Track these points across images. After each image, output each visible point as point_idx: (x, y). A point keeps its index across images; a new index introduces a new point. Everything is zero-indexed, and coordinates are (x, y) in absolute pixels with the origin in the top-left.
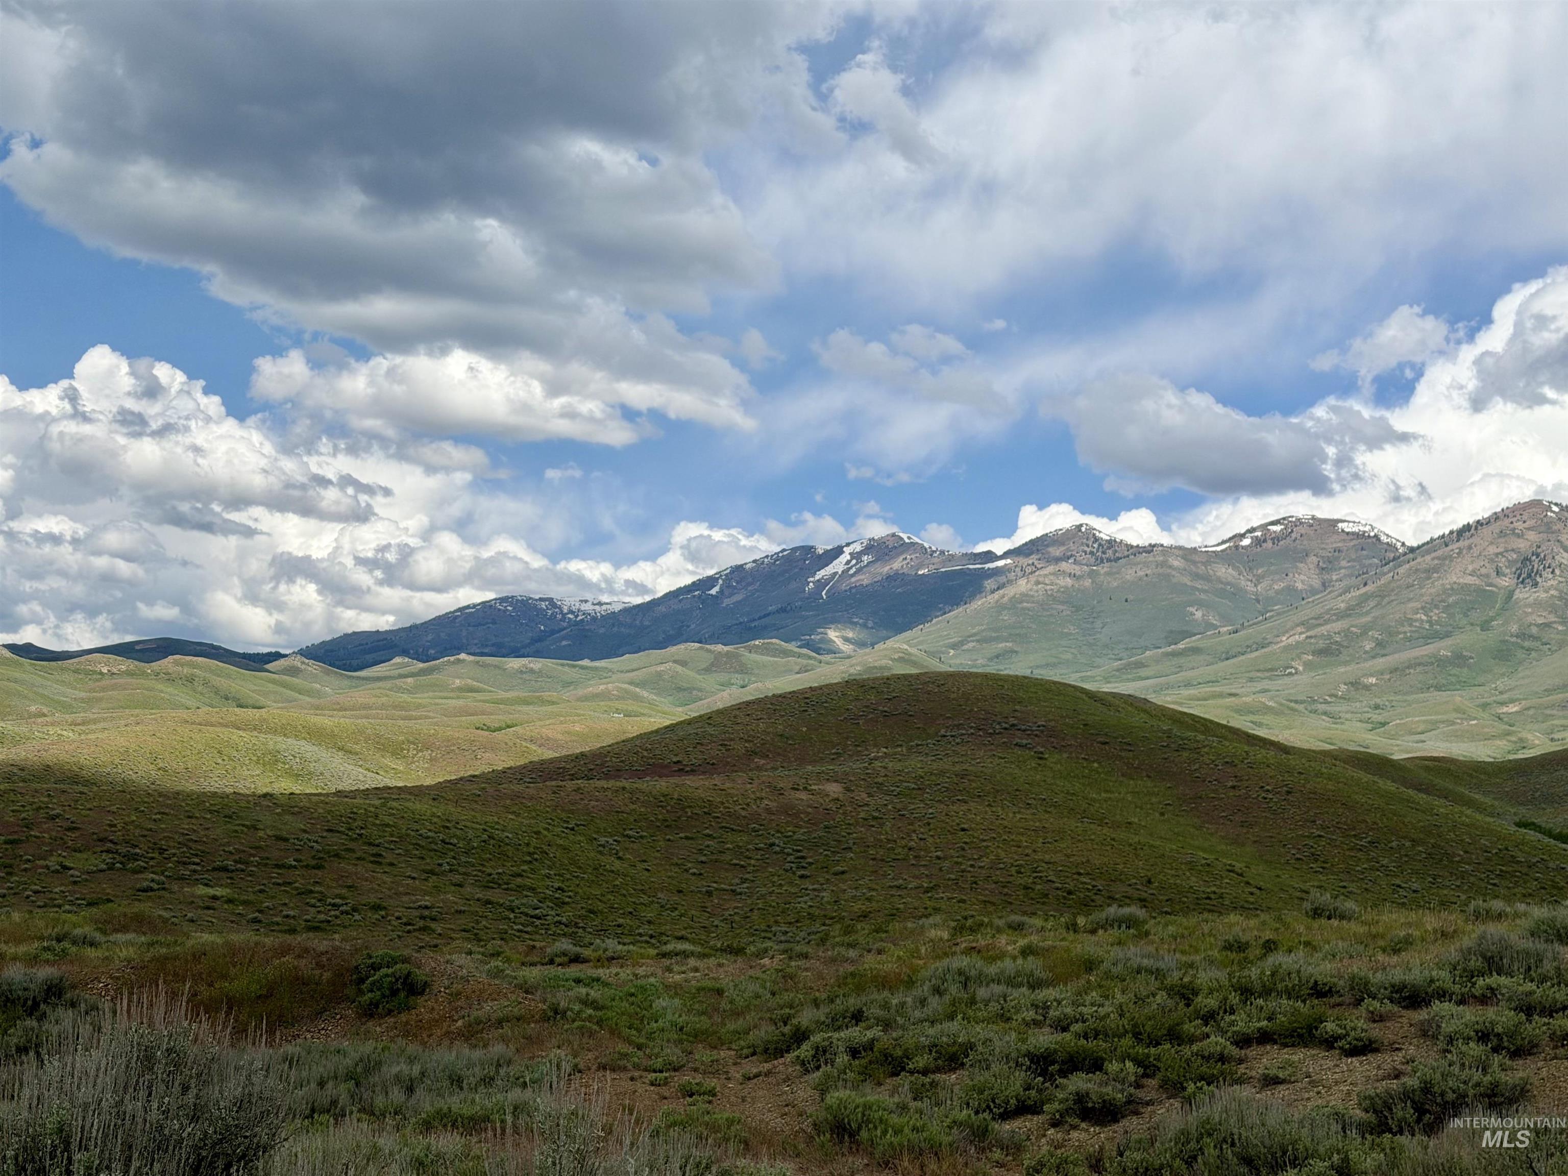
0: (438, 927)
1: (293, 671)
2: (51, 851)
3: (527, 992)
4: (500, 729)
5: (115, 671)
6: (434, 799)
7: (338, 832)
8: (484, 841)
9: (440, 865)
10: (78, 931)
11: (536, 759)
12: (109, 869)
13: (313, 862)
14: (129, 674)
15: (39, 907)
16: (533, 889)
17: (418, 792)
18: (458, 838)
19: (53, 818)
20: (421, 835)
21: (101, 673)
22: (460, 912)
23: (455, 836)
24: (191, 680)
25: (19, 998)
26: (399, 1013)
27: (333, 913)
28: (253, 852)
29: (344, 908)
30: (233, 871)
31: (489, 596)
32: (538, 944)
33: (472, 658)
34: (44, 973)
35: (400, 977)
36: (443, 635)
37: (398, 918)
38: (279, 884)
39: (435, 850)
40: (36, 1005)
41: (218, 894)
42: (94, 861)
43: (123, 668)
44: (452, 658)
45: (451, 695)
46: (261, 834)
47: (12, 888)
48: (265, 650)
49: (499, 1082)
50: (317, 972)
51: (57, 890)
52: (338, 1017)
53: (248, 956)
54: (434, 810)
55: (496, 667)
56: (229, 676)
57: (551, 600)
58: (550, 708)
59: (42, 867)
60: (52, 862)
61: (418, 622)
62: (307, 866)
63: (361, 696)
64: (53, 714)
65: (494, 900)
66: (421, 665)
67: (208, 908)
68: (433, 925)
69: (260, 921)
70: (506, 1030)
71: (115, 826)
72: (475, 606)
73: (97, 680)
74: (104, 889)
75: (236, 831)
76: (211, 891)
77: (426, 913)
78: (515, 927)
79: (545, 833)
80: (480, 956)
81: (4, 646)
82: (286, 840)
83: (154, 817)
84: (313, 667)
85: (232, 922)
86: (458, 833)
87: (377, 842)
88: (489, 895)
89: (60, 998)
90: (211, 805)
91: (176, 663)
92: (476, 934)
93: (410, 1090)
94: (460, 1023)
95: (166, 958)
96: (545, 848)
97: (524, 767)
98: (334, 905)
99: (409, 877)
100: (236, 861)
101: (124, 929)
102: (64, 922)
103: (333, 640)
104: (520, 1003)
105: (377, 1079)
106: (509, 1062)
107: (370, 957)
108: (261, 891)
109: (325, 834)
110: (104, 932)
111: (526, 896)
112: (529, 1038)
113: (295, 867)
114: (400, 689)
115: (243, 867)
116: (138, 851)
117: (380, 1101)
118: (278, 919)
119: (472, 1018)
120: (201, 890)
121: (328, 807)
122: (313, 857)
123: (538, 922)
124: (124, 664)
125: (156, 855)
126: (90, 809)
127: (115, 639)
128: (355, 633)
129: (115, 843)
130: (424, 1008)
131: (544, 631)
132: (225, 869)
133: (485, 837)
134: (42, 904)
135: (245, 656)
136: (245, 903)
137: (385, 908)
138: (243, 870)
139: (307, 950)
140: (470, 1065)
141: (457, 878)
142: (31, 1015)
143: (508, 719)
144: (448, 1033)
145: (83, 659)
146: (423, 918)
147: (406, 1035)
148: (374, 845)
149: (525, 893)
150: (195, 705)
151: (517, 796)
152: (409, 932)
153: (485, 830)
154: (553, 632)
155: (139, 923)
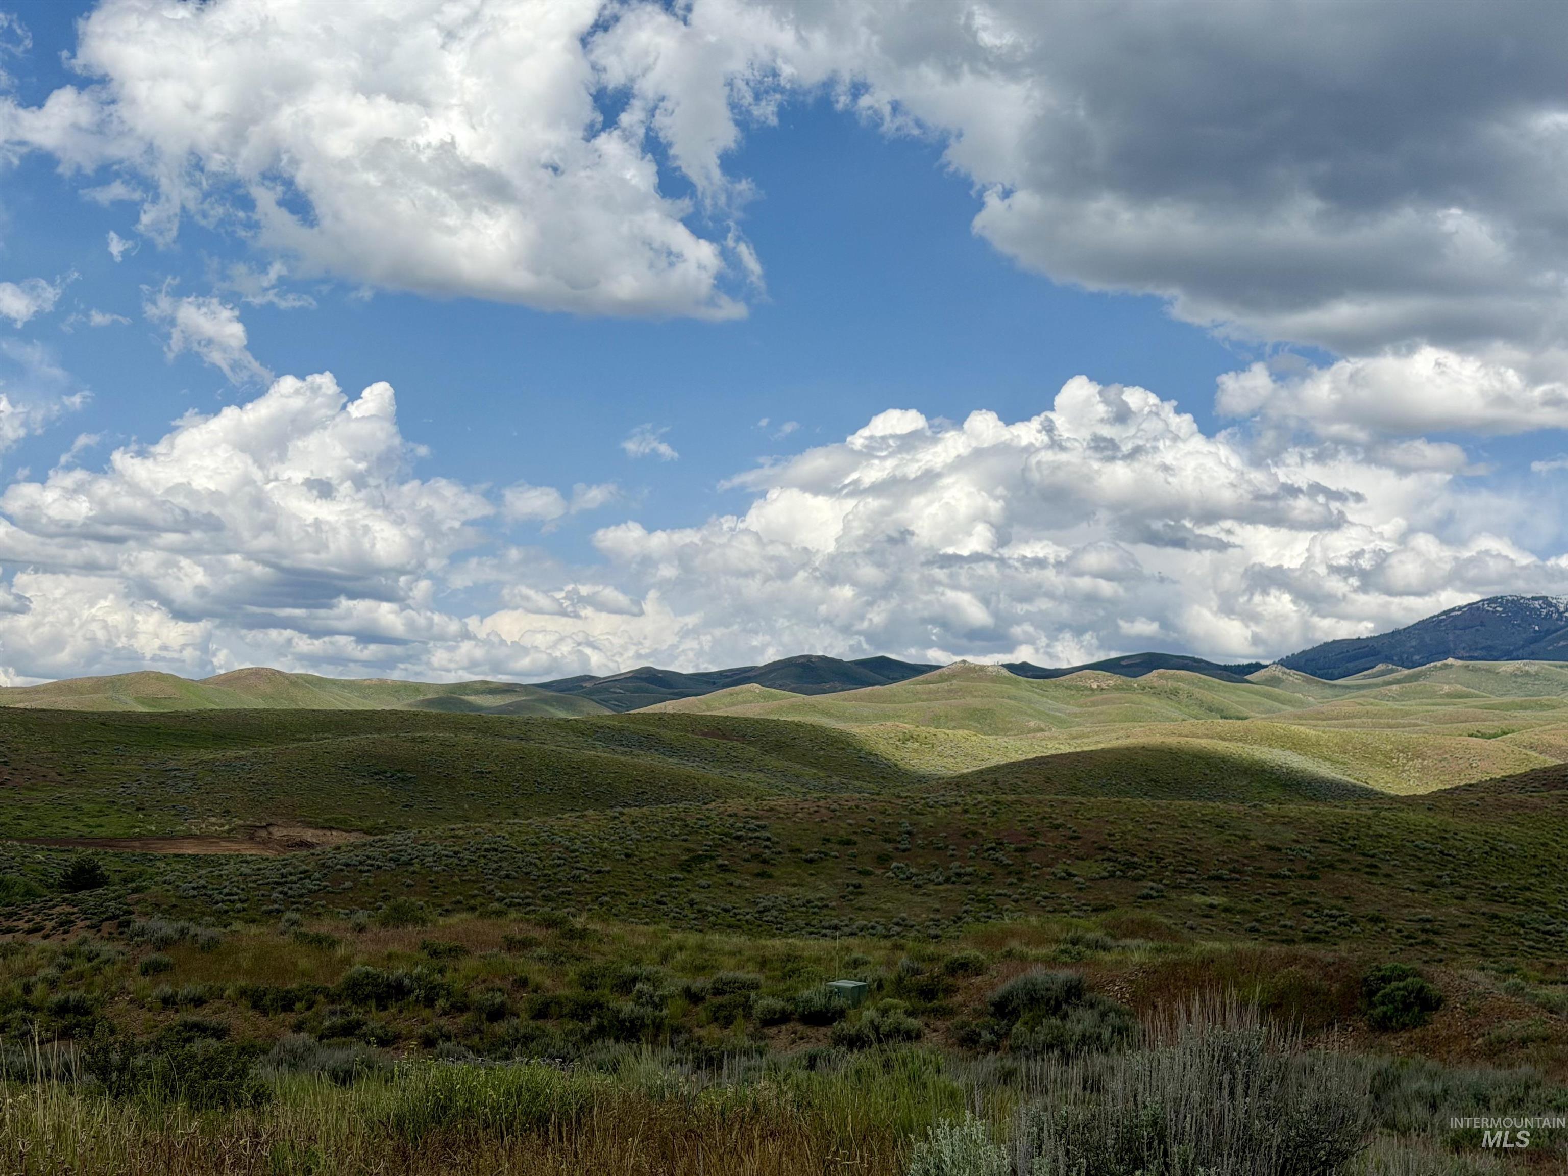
0: (1442, 941)
1: (1273, 681)
2: (1057, 858)
3: (1551, 1012)
4: (1495, 736)
5: (1104, 686)
6: (1429, 809)
7: (1330, 842)
8: (1486, 853)
9: (1440, 877)
10: (1090, 936)
11: (1538, 767)
12: (1111, 876)
13: (1308, 873)
14: (1117, 688)
15: (1050, 912)
16: (1544, 904)
17: (1411, 802)
18: (1457, 849)
19: (1057, 827)
20: (1417, 846)
21: (1092, 689)
22: (1463, 926)
23: (1454, 847)
24: (1175, 692)
25: (1042, 997)
26: (1415, 1027)
27: (1330, 924)
28: (1246, 861)
29: (1342, 919)
30: (1228, 880)
31: (1474, 598)
32: (1557, 962)
33: (1460, 662)
34: (1064, 974)
35: (1412, 991)
36: (1427, 639)
37: (1399, 931)
38: (1274, 894)
39: (1433, 862)
40: (1058, 1006)
41: (1216, 903)
42: (1096, 868)
43: (1111, 683)
44: (1439, 664)
45: (1439, 701)
46: (1253, 843)
47: (1023, 894)
48: (1245, 662)
49: (1530, 1104)
50: (1325, 983)
51: (1063, 896)
52: (1350, 1029)
53: (1255, 965)
54: (1431, 821)
55: (1488, 671)
56: (1210, 688)
57: (1544, 598)
58: (1549, 713)
59: (1048, 874)
60: (1059, 869)
61: (1401, 628)
62: (1302, 877)
63: (1346, 704)
64: (1050, 729)
65: (1501, 914)
66: (1406, 672)
67: (1207, 916)
68: (1437, 939)
69: (1258, 931)
70: (1531, 1048)
71: (1113, 835)
72: (1460, 608)
73: (1087, 696)
74: (1106, 896)
75: (1229, 841)
76: (1208, 900)
77: (1428, 926)
78: (1527, 943)
79: (1554, 844)
80: (1493, 973)
81: (1003, 665)
82: (1279, 850)
83: (1149, 826)
84: (1295, 677)
85: (1231, 930)
86: (1458, 844)
87: (1371, 853)
88: (1495, 908)
89: (1079, 999)
90: (1203, 815)
91: (1160, 677)
92: (1483, 950)
93: (1434, 1107)
94: (1480, 1041)
95: (1176, 964)
96: (1554, 860)
97: (1525, 775)
98: (1331, 916)
99: (1408, 889)
100: (1231, 871)
101: (1133, 934)
102: (1077, 926)
103: (1313, 649)
104: (1545, 1023)
105: (1397, 1094)
106: (1538, 1085)
107: (1380, 970)
108: (1257, 901)
109: (1317, 844)
110: (1113, 937)
111: (1537, 911)
112: (1558, 1060)
113: (1289, 877)
114: (1384, 697)
115: (1237, 876)
116: (1136, 859)
117: (1403, 1117)
118: (1275, 929)
119: (1493, 1036)
120: (1198, 899)
121: (1319, 817)
122: (1308, 868)
123: (1551, 939)
124: (1112, 680)
125: (1153, 864)
126: (1089, 819)
127: (1101, 656)
128: (1334, 642)
129: (1115, 852)
130: (1438, 1023)
131: (1539, 632)
132: (1219, 878)
133: (1487, 848)
134: (1051, 909)
135: (1226, 668)
136: (1243, 912)
137: (1384, 921)
138: (1237, 880)
139: (1313, 961)
140: (1496, 1085)
141: (1459, 891)
142: (1054, 1014)
143: (1504, 725)
144: (1468, 1051)
145: (1074, 675)
146: (1424, 931)
147: (1424, 1050)
148: (1368, 856)
149: (1535, 907)
150: (1181, 718)
151: (1521, 805)
152: (1411, 945)
153: (1486, 841)
154: (1548, 632)
155: (1145, 929)
